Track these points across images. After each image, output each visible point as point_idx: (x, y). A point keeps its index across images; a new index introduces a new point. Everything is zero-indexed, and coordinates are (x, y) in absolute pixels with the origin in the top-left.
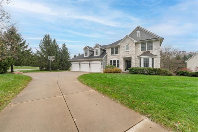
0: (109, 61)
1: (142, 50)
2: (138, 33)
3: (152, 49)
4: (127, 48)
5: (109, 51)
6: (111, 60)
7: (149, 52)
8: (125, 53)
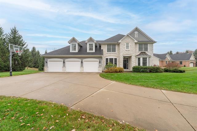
0: (105, 59)
1: (139, 50)
2: (136, 34)
3: (147, 50)
4: (127, 47)
5: (104, 48)
6: (107, 58)
7: (145, 52)
8: (126, 51)
